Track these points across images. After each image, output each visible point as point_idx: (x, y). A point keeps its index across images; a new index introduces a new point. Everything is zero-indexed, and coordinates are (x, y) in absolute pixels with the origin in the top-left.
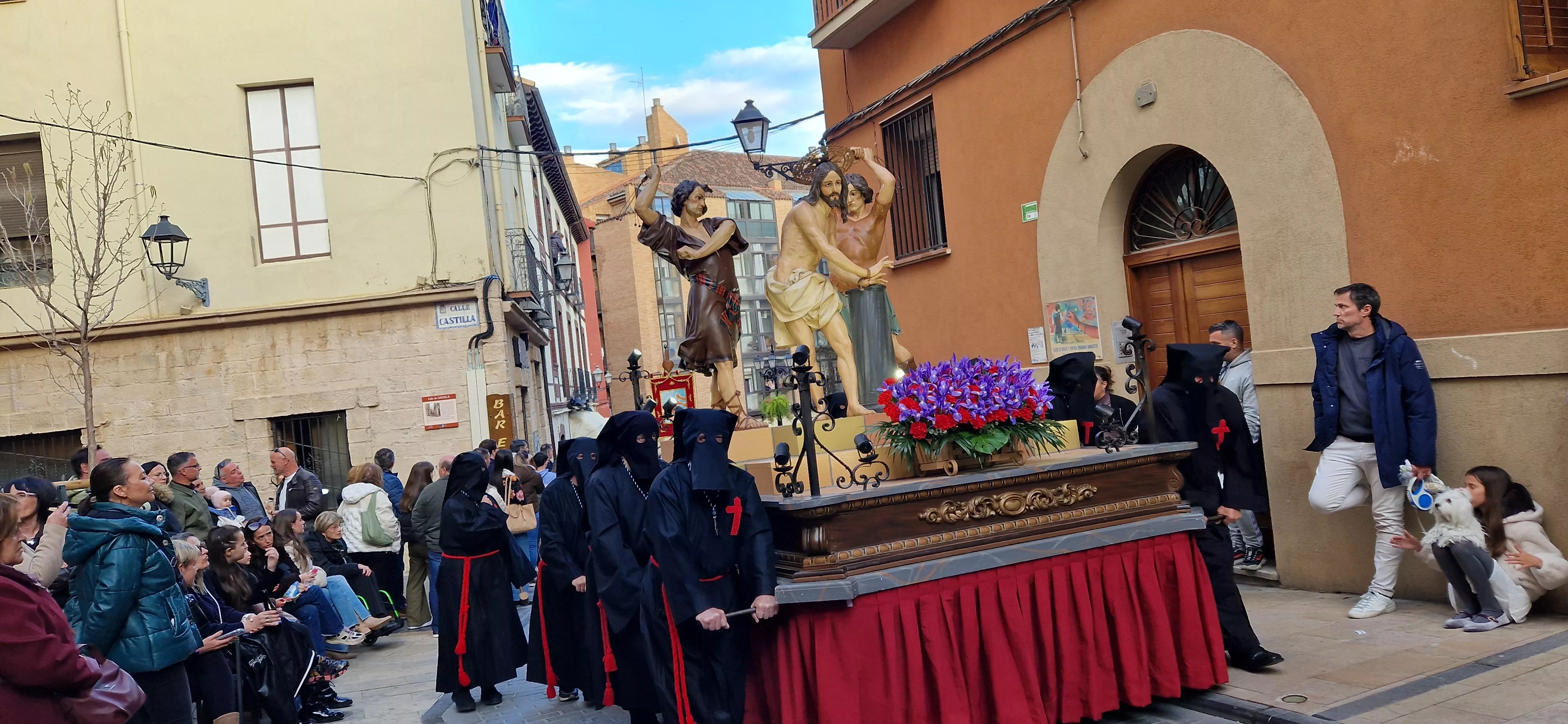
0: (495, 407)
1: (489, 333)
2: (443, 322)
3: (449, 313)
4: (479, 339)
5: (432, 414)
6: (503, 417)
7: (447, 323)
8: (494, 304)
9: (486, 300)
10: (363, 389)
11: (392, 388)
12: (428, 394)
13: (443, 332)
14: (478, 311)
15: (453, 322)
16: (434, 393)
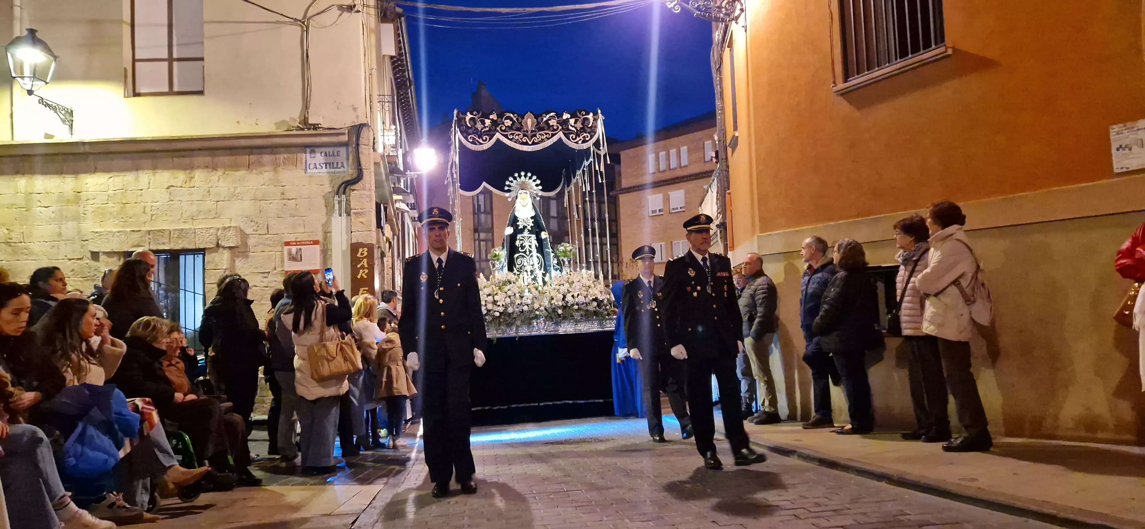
0: (359, 255)
1: (358, 180)
2: (312, 166)
3: (319, 158)
4: (347, 186)
5: (293, 258)
6: (366, 266)
7: (316, 168)
8: (365, 151)
9: (358, 145)
10: (225, 229)
11: (254, 230)
12: (292, 238)
13: (311, 176)
14: (348, 159)
15: (322, 167)
16: (297, 238)
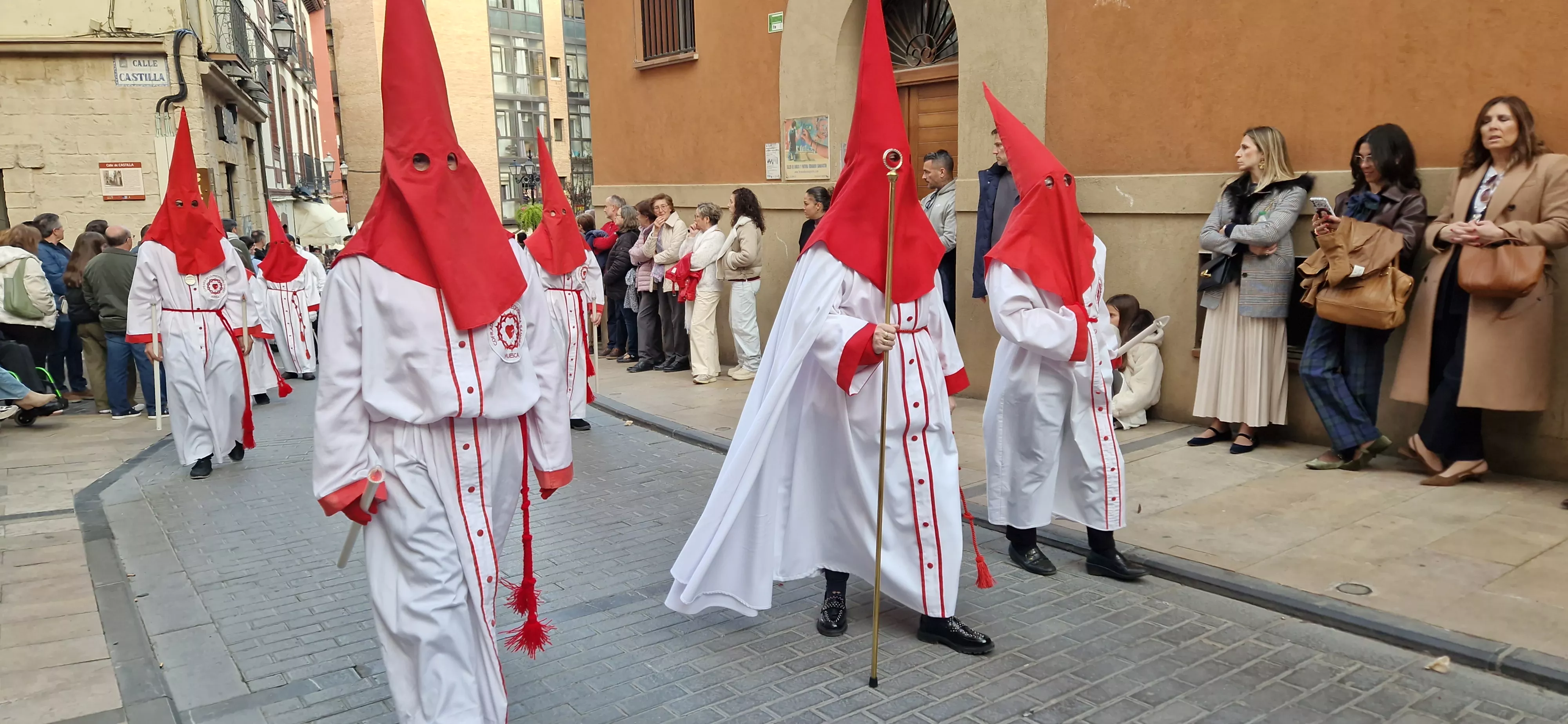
1: (182, 96)
2: (124, 77)
3: (131, 67)
4: (167, 103)
5: (112, 183)
7: (129, 79)
8: (187, 63)
9: (177, 57)
10: (24, 146)
11: (60, 149)
12: (107, 159)
13: (124, 89)
14: (168, 69)
15: (136, 79)
16: (114, 159)
